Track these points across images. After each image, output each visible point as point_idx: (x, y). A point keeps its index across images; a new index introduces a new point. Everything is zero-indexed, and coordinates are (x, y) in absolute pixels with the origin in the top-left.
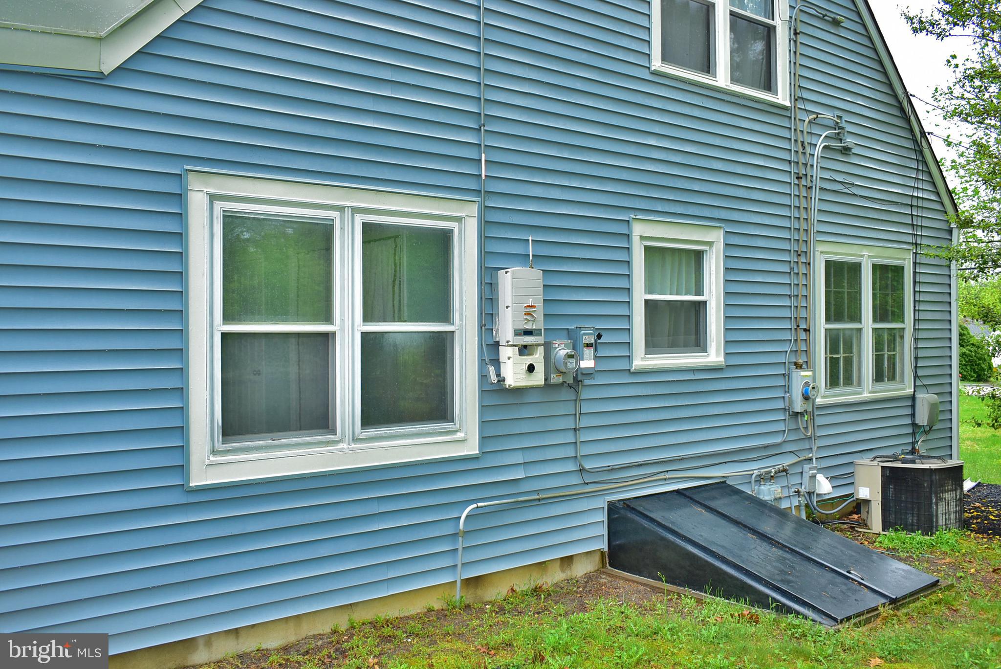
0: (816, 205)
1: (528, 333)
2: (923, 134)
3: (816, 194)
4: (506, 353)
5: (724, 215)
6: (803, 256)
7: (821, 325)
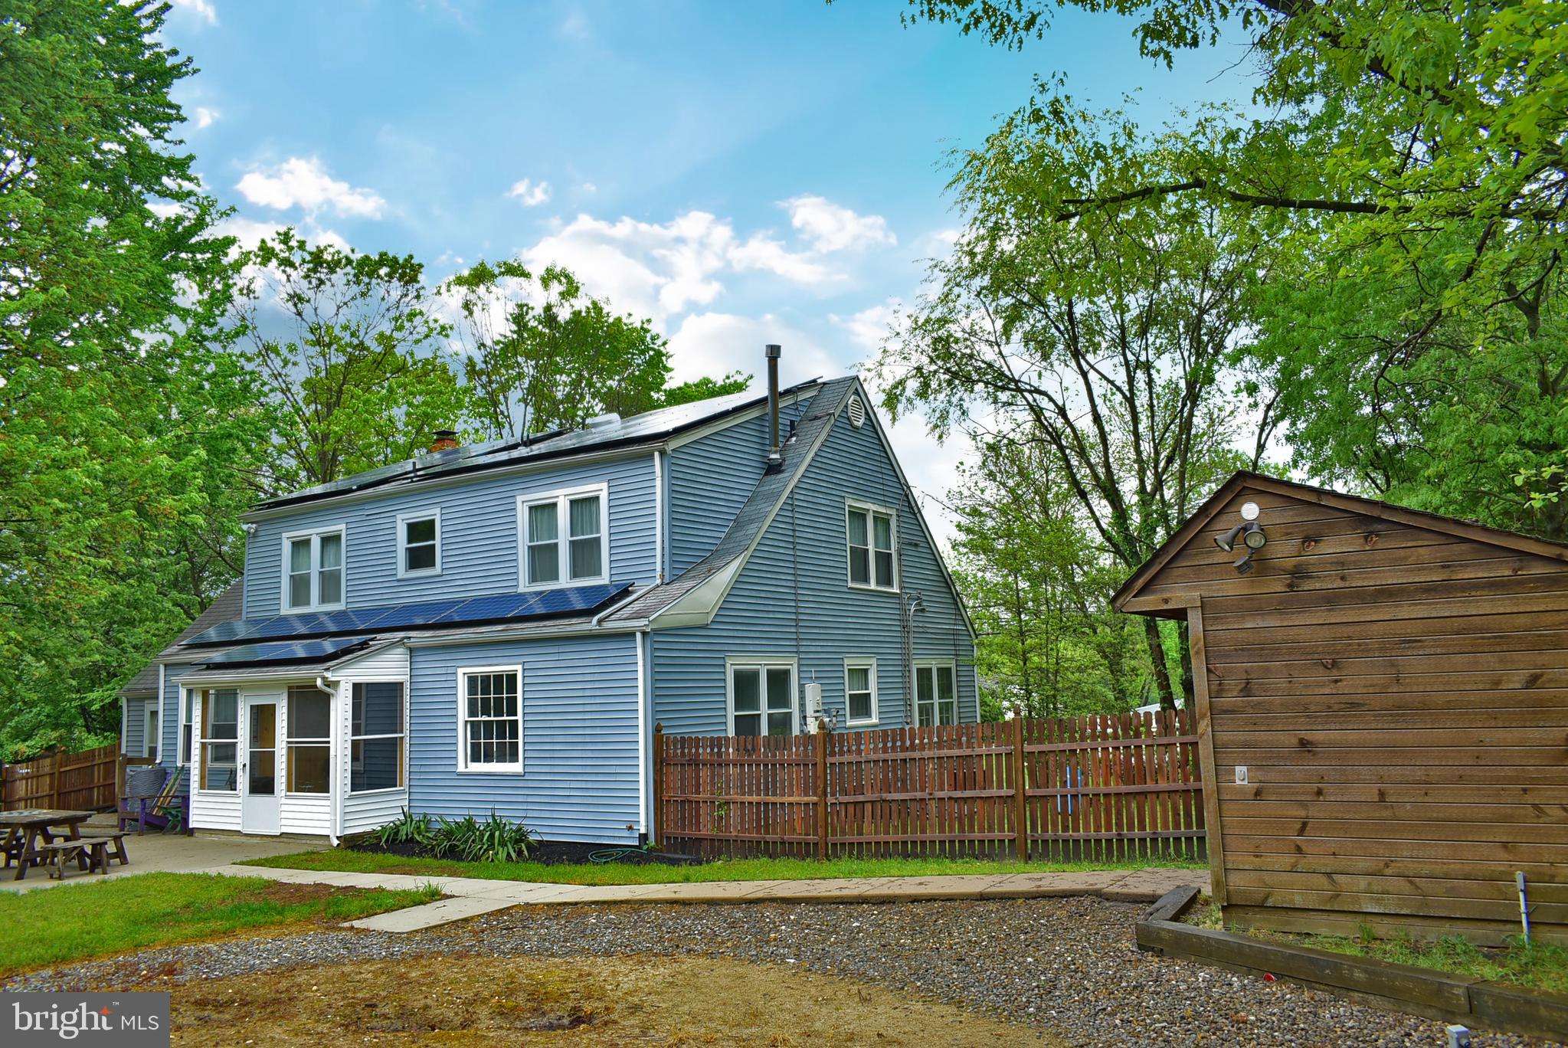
0: (912, 640)
1: (818, 711)
2: (958, 594)
3: (911, 635)
4: (809, 720)
5: (876, 650)
6: (907, 666)
7: (916, 702)
